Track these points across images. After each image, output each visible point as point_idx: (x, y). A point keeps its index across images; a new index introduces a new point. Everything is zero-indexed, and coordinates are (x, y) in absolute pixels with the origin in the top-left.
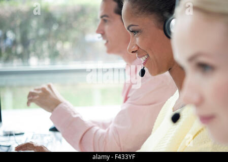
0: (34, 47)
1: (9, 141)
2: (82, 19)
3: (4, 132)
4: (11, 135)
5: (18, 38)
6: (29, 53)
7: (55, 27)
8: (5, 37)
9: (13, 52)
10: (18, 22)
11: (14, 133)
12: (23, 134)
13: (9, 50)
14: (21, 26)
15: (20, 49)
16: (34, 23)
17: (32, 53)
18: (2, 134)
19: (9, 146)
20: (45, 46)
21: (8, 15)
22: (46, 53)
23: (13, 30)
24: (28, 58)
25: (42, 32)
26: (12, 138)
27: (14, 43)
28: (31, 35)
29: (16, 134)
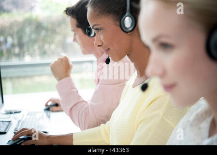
0: (28, 48)
1: (9, 118)
2: (63, 26)
3: (6, 111)
4: (11, 113)
5: (16, 42)
6: (24, 53)
7: (43, 33)
8: (6, 41)
9: (12, 53)
10: (15, 29)
11: (13, 112)
12: (20, 112)
13: (9, 51)
14: (18, 33)
15: (17, 50)
16: (28, 30)
17: (26, 53)
18: (4, 113)
19: (10, 122)
20: (36, 47)
21: (7, 25)
22: (37, 52)
23: (12, 36)
24: (24, 56)
25: (33, 36)
26: (12, 115)
27: (13, 45)
28: (25, 39)
29: (15, 113)
